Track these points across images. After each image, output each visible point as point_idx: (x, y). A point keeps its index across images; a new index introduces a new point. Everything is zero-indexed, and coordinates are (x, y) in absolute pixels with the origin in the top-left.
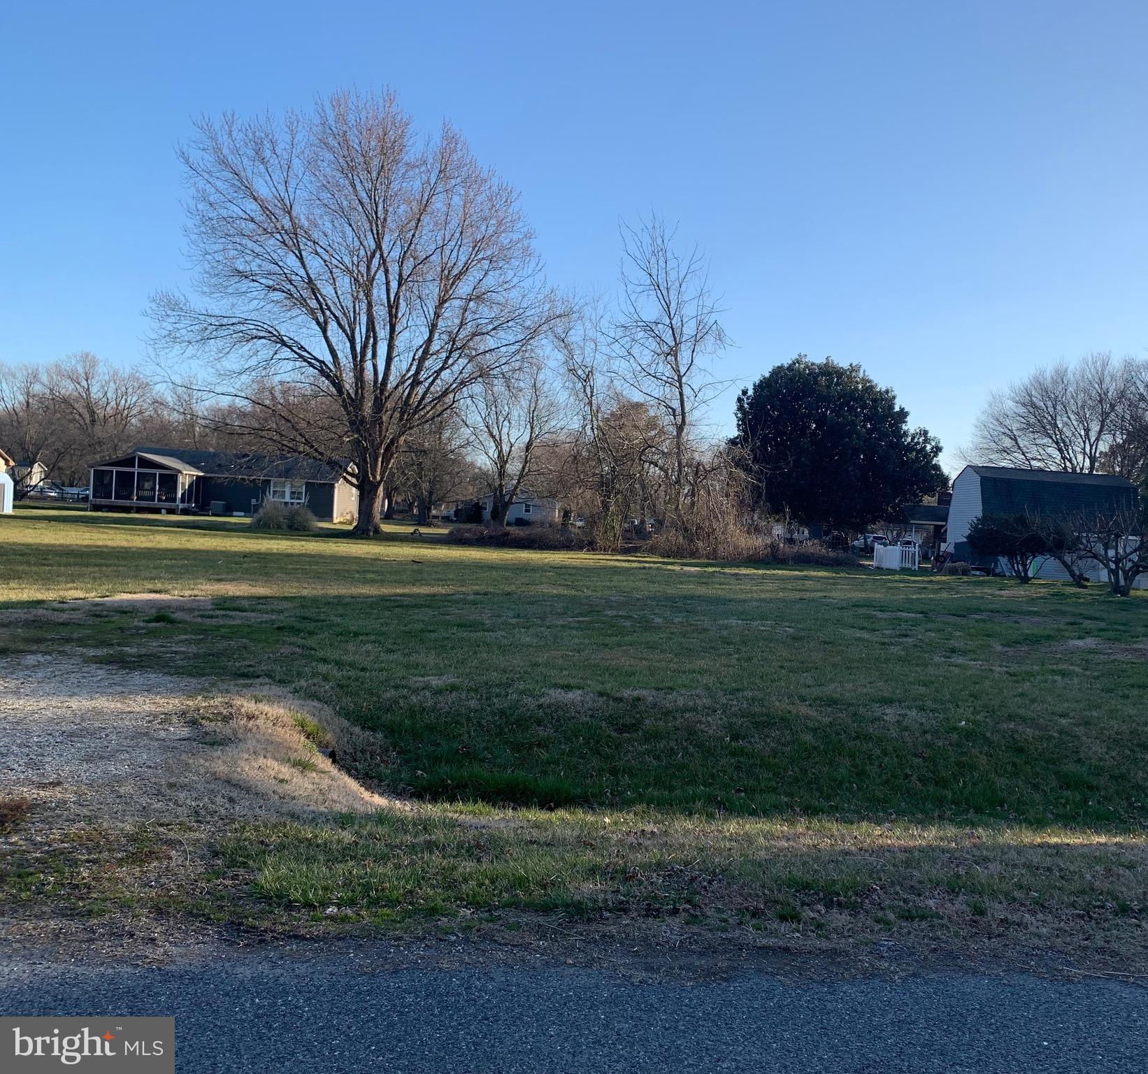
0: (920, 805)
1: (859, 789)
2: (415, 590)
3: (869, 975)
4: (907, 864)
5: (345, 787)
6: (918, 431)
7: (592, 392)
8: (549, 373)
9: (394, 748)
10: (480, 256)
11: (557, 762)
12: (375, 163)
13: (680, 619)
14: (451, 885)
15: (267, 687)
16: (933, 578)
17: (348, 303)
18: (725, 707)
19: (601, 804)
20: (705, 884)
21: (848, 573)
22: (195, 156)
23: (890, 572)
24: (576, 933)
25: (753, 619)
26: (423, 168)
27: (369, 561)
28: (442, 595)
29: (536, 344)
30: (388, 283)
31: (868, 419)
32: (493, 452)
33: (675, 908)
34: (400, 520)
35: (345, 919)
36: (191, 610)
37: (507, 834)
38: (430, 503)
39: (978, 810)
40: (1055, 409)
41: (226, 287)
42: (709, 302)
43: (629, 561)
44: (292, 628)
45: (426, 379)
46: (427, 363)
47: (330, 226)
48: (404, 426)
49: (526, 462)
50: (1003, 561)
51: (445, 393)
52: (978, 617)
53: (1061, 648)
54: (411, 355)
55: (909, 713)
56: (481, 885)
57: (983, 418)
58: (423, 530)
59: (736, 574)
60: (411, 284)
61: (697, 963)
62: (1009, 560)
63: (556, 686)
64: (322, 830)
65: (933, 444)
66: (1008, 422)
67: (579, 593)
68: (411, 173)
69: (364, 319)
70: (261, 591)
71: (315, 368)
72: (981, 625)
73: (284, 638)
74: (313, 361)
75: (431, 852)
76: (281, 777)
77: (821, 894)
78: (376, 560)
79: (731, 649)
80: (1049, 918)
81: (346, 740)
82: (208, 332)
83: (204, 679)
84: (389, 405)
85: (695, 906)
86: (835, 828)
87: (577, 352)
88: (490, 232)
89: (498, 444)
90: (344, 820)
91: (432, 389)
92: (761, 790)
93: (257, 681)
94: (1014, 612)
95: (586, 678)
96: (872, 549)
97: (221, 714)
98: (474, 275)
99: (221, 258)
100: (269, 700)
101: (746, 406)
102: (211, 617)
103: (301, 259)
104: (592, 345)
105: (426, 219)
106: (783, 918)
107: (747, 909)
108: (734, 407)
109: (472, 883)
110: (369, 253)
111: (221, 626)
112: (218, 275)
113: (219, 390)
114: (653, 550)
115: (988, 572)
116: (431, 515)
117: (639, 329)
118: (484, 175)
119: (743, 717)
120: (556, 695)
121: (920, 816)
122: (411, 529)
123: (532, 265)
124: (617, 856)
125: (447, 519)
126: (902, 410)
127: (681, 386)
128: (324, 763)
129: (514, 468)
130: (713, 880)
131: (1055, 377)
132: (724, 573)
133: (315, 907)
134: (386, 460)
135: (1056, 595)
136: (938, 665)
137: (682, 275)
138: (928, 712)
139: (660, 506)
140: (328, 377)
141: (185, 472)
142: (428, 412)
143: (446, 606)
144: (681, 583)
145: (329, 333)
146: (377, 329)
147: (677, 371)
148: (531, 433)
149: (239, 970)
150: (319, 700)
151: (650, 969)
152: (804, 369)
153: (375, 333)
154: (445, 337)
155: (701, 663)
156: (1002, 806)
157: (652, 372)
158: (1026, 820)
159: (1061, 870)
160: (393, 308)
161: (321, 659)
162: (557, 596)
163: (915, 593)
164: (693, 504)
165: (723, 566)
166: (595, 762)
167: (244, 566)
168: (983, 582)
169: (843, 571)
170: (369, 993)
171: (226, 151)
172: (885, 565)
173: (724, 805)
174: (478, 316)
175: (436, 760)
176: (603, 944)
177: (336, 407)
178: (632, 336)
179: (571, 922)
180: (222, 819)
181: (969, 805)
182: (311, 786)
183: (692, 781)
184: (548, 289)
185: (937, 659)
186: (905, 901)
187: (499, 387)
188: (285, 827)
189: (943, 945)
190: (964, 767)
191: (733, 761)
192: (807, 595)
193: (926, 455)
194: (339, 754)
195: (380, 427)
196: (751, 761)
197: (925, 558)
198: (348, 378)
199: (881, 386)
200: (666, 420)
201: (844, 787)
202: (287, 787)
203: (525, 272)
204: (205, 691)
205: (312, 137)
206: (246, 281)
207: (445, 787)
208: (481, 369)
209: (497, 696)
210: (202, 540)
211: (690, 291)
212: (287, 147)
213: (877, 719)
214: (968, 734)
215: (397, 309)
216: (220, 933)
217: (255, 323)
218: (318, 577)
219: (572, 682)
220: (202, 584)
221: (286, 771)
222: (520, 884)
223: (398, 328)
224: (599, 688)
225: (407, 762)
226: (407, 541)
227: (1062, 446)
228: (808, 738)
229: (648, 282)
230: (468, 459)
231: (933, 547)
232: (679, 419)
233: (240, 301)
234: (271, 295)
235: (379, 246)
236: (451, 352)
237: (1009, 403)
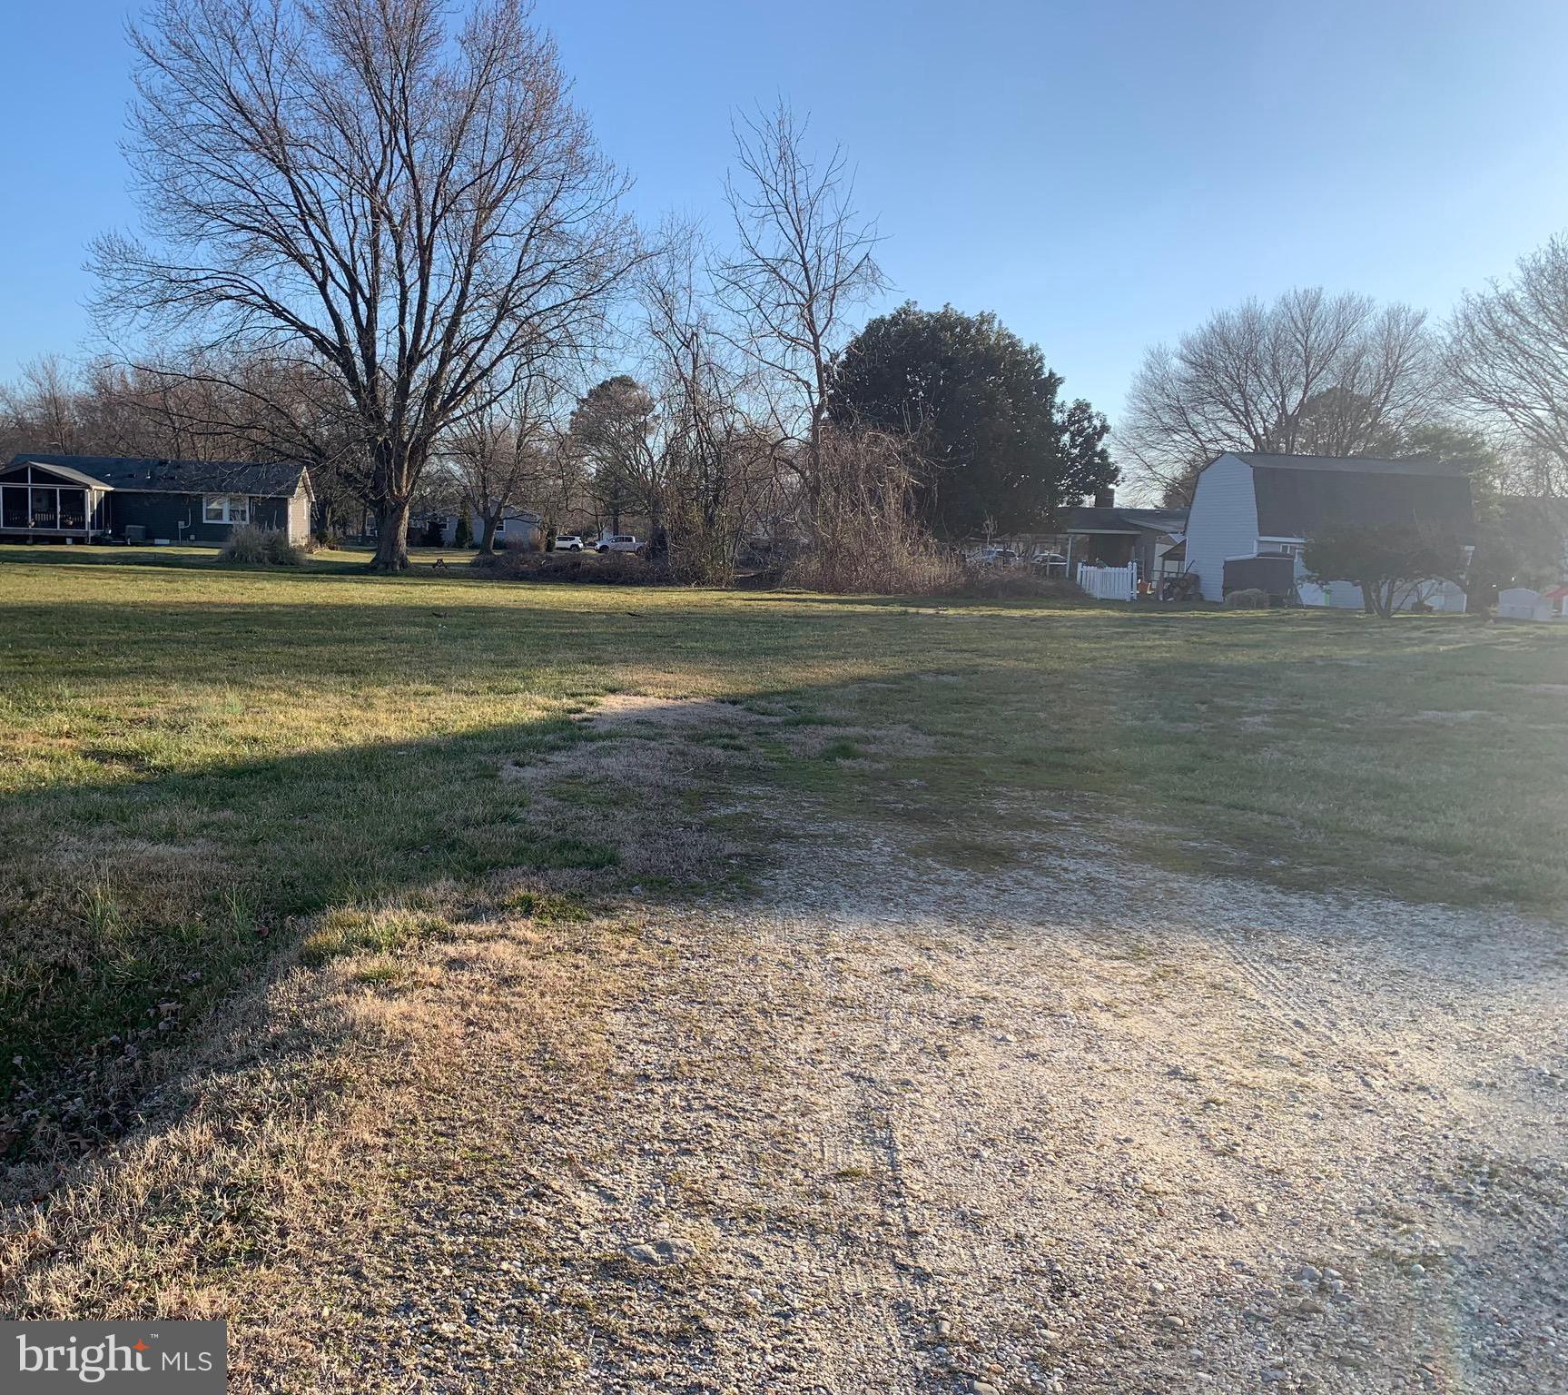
6: (1077, 404)
65: (1097, 422)
126: (1052, 375)
127: (817, 350)
141: (92, 488)
152: (915, 322)
199: (1025, 340)
217: (225, 276)
232: (816, 398)
237: (1176, 364)
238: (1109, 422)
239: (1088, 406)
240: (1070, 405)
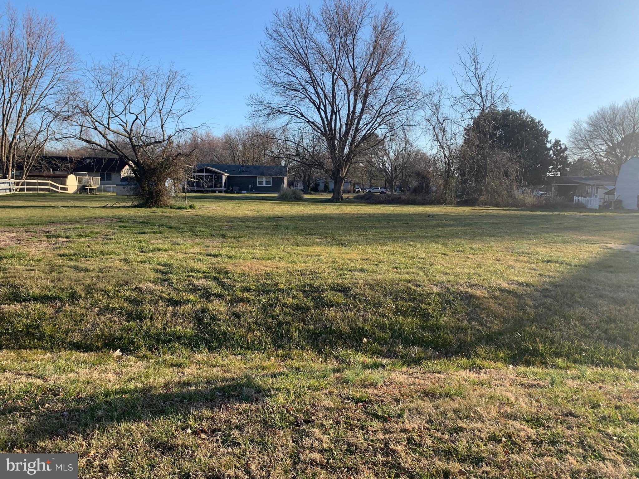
108: (463, 133)
126: (547, 130)
237: (585, 126)
238: (567, 146)
239: (560, 141)
240: (553, 141)
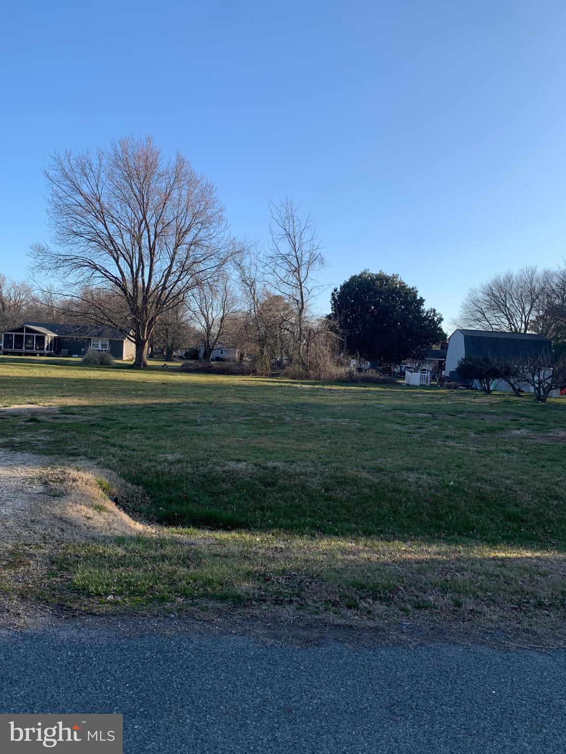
0: (428, 530)
1: (394, 521)
2: (163, 401)
3: (396, 644)
4: (419, 572)
5: (121, 520)
6: (430, 310)
7: (254, 292)
8: (232, 282)
9: (148, 495)
10: (196, 222)
11: (232, 503)
12: (142, 174)
13: (299, 418)
14: (173, 583)
15: (83, 462)
16: (437, 391)
17: (129, 247)
18: (322, 473)
19: (256, 527)
20: (308, 584)
21: (391, 388)
22: (52, 173)
23: (415, 387)
24: (237, 614)
25: (338, 418)
26: (167, 176)
27: (140, 383)
28: (176, 404)
29: (225, 267)
30: (149, 237)
31: (402, 303)
32: (204, 322)
33: (291, 599)
34: (157, 358)
35: (117, 603)
36: (48, 414)
37: (204, 549)
38: (173, 349)
39: (460, 534)
40: (505, 297)
41: (67, 241)
42: (316, 243)
43: (273, 382)
44: (99, 425)
45: (169, 286)
46: (170, 278)
47: (120, 208)
48: (158, 311)
49: (221, 328)
50: (476, 382)
51: (179, 294)
52: (462, 416)
53: (507, 435)
54: (162, 274)
55: (422, 477)
56: (188, 583)
57: (466, 302)
58: (169, 364)
59: (330, 390)
60: (161, 237)
61: (302, 634)
62: (479, 381)
63: (232, 460)
64: (108, 547)
65: (438, 317)
66: (479, 305)
67: (247, 402)
68: (160, 179)
69: (137, 256)
70: (84, 402)
71: (113, 281)
72: (464, 421)
73: (94, 431)
74: (111, 278)
75: (164, 561)
76: (88, 516)
77: (371, 592)
78: (143, 382)
79: (326, 436)
80: (498, 609)
81: (123, 491)
82: (59, 263)
83: (52, 456)
84: (151, 300)
85: (302, 599)
86: (381, 545)
87: (247, 271)
88: (202, 208)
89: (207, 319)
90: (120, 541)
91: (172, 291)
92: (341, 520)
93: (79, 458)
94: (482, 413)
95: (249, 455)
96: (405, 373)
97: (59, 478)
98: (194, 231)
99: (65, 225)
100: (85, 469)
101: (336, 297)
102: (58, 418)
103: (105, 225)
104: (255, 267)
105: (168, 203)
106: (349, 607)
107: (330, 601)
108: (330, 298)
109: (184, 582)
110: (139, 221)
111: (63, 424)
112: (64, 234)
113: (65, 293)
114: (286, 375)
115: (468, 387)
116: (172, 355)
117: (279, 258)
118: (198, 178)
119: (331, 478)
120: (232, 465)
121: (427, 536)
122: (162, 363)
123: (223, 226)
124: (261, 565)
125: (181, 358)
126: (421, 298)
127: (301, 288)
128: (111, 505)
129: (215, 330)
130: (312, 582)
131: (505, 280)
132: (324, 389)
133: (102, 595)
134: (149, 329)
135: (506, 402)
136: (439, 447)
137: (302, 229)
138: (433, 476)
139: (291, 352)
140: (119, 286)
141: (48, 335)
142: (170, 304)
143: (178, 411)
144: (301, 395)
145: (120, 263)
146: (144, 260)
147: (299, 280)
148: (224, 313)
149: (61, 633)
150: (110, 468)
151: (276, 637)
152: (368, 277)
153: (143, 263)
154: (179, 264)
155: (310, 446)
156: (473, 531)
157: (286, 281)
158: (486, 540)
159: (504, 577)
160: (152, 250)
161: (112, 444)
162: (235, 404)
163: (427, 401)
164: (308, 351)
165: (323, 385)
166: (252, 503)
167: (77, 387)
168: (466, 393)
169: (388, 387)
170: (128, 650)
171: (67, 170)
172: (412, 383)
173: (321, 529)
174: (195, 253)
175: (169, 501)
176: (252, 621)
177: (124, 300)
178: (276, 262)
179: (235, 607)
180: (57, 541)
181: (454, 530)
182: (103, 520)
183: (304, 515)
184: (232, 238)
185: (439, 443)
186: (417, 597)
187: (206, 289)
188: (89, 546)
189: (437, 625)
190: (452, 507)
191: (325, 503)
192: (368, 403)
193: (435, 323)
194: (120, 499)
195: (146, 312)
196: (335, 504)
197: (433, 378)
198: (130, 286)
199: (410, 285)
200: (294, 307)
201: (386, 519)
202: (91, 521)
203: (220, 229)
204: (52, 464)
205: (110, 162)
206: (78, 237)
207: (174, 517)
208: (197, 281)
209: (202, 465)
210: (56, 372)
211: (306, 237)
212: (98, 167)
213: (404, 480)
214: (455, 490)
215: (154, 250)
216: (53, 610)
217: (82, 258)
218: (114, 394)
219: (241, 457)
220: (54, 398)
221: (91, 512)
222: (209, 583)
223: (154, 260)
224: (255, 461)
225: (155, 502)
226: (160, 370)
227: (509, 317)
228: (366, 491)
229: (284, 233)
230: (192, 326)
231: (438, 372)
232: (300, 306)
233: (75, 247)
234: (91, 244)
235: (145, 218)
236: (182, 272)
238: (443, 317)
239: (435, 310)
240: (427, 310)
